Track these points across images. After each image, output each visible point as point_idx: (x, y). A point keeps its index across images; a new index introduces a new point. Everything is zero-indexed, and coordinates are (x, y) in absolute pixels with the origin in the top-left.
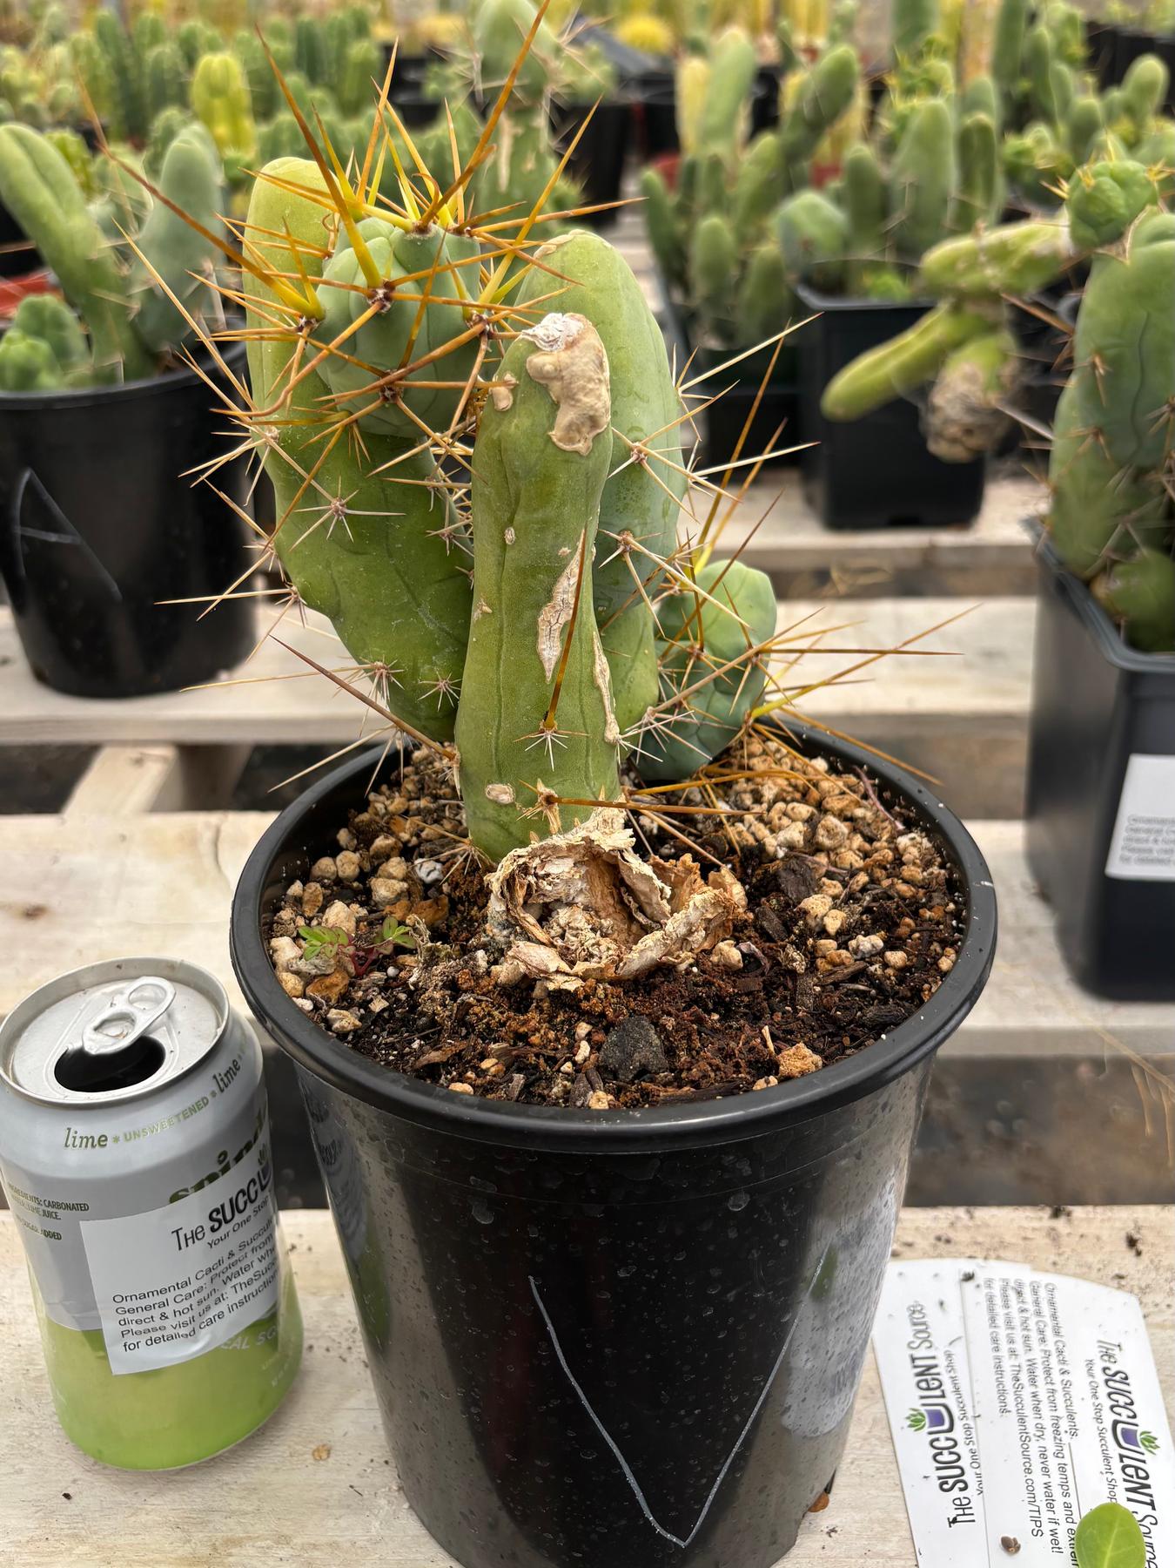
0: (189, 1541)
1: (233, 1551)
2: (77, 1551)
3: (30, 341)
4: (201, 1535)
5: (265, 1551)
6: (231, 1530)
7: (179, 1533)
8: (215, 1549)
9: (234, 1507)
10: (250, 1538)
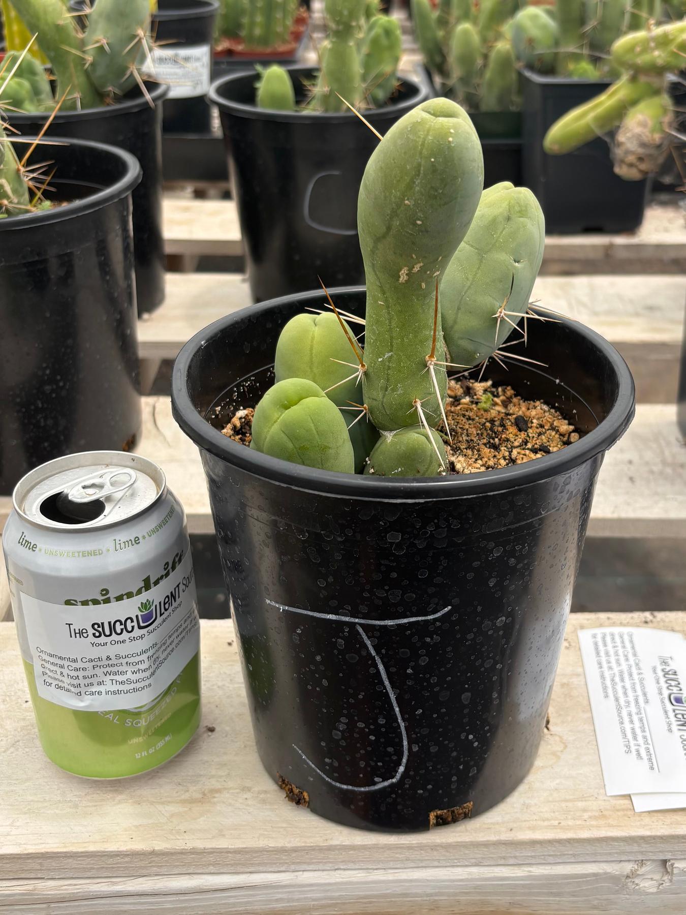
0: (188, 791)
1: (217, 795)
4: (195, 788)
8: (204, 794)
9: (213, 772)
10: (225, 789)
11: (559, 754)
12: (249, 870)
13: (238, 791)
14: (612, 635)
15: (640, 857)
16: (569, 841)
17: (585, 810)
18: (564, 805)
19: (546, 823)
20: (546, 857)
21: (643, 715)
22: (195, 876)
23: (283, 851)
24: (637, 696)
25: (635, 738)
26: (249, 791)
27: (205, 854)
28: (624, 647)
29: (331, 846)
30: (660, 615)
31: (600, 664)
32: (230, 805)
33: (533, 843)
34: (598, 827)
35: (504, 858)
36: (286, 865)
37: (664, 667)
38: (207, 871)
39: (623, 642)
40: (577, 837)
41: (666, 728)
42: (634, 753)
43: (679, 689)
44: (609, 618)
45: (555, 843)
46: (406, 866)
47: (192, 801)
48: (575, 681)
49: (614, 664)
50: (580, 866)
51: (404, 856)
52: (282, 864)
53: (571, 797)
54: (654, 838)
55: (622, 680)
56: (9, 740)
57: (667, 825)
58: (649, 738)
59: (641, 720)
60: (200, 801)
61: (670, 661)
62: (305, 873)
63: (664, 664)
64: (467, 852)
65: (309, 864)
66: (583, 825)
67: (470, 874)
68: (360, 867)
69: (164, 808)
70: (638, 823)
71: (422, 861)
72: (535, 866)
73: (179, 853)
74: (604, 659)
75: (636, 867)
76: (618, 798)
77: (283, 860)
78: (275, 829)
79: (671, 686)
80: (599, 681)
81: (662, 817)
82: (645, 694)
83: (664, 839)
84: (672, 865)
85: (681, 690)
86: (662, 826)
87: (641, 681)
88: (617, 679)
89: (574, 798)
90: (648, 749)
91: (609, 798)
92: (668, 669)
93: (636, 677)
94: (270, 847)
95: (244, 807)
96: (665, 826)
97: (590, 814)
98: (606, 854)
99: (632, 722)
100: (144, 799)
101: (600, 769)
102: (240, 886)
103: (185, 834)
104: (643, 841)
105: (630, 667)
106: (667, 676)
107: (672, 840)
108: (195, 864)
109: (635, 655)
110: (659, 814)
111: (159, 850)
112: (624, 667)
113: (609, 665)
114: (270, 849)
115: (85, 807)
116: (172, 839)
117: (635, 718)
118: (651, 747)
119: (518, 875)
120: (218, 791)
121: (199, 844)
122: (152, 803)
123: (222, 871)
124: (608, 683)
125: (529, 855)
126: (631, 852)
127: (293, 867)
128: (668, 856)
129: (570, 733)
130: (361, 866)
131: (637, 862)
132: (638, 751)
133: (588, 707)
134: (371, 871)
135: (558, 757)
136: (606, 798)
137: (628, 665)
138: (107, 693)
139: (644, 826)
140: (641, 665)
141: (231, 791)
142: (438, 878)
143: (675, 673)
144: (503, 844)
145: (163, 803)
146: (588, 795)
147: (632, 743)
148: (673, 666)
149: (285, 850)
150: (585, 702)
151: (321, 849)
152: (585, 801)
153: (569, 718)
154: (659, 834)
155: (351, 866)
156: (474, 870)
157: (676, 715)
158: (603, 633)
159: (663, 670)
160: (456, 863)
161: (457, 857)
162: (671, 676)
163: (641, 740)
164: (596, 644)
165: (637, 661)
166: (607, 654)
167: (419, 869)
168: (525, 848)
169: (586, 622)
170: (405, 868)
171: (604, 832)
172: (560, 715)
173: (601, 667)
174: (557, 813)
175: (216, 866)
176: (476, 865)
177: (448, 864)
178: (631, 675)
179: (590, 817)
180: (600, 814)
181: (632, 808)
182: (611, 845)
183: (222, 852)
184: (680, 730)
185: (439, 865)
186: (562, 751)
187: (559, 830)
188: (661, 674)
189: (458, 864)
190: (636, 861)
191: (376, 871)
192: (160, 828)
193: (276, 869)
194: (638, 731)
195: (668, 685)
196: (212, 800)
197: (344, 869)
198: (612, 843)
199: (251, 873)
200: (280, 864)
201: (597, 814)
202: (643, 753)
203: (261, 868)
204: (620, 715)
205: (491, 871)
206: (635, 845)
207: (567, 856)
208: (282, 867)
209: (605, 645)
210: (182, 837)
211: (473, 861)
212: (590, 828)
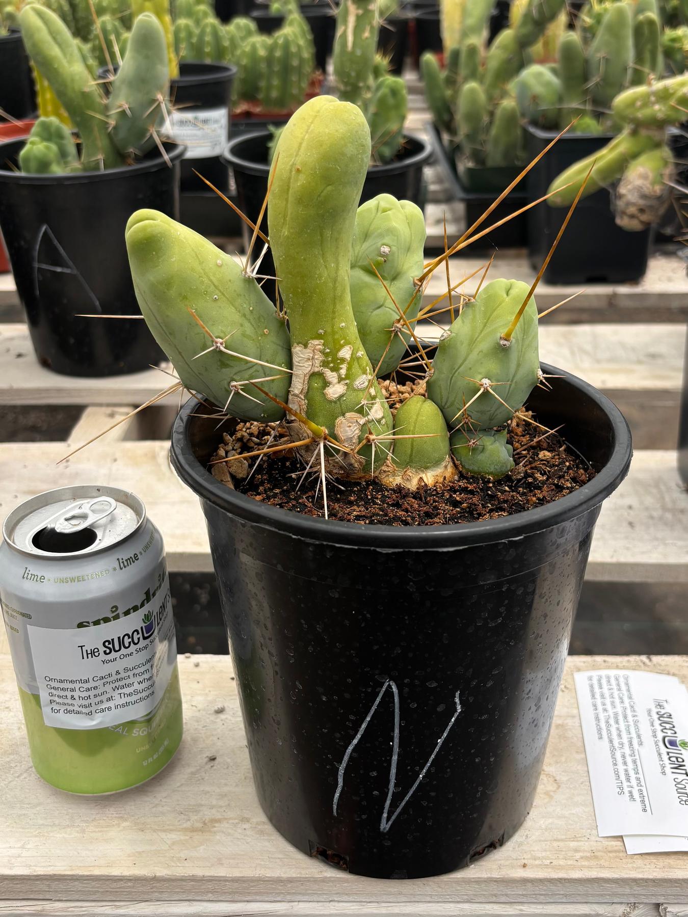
0: (189, 820)
1: (216, 825)
2: (123, 825)
3: (45, 144)
4: (196, 817)
5: (235, 825)
6: (214, 815)
7: (183, 816)
8: (205, 823)
9: (214, 802)
10: (226, 819)
11: (552, 793)
12: (246, 899)
13: (237, 821)
14: (608, 678)
15: (632, 900)
16: (560, 880)
17: (576, 851)
18: (555, 844)
19: (537, 862)
20: (538, 896)
21: (637, 757)
22: (195, 903)
23: (279, 881)
24: (631, 738)
25: (628, 780)
26: (248, 821)
27: (204, 882)
28: (619, 690)
29: (326, 877)
30: (656, 659)
31: (595, 706)
32: (229, 834)
33: (525, 881)
34: (589, 867)
35: (495, 895)
36: (282, 895)
37: (659, 710)
38: (206, 898)
39: (618, 685)
40: (569, 877)
41: (660, 770)
42: (627, 794)
43: (673, 732)
44: (605, 661)
45: (546, 883)
46: (399, 900)
47: (193, 830)
48: (569, 722)
49: (609, 707)
50: (572, 906)
51: (396, 890)
52: (279, 894)
53: (563, 837)
54: (646, 880)
55: (617, 722)
56: (23, 766)
57: (660, 868)
58: (642, 780)
59: (634, 762)
60: (202, 830)
61: (665, 704)
62: (301, 904)
63: (659, 707)
64: (459, 888)
65: (304, 894)
66: (574, 865)
67: (462, 910)
68: (353, 900)
69: (166, 835)
70: (630, 866)
71: (414, 895)
72: (526, 905)
73: (179, 880)
74: (599, 701)
75: (629, 911)
76: (610, 839)
77: (278, 889)
78: (272, 860)
79: (666, 729)
80: (594, 722)
81: (655, 861)
82: (639, 736)
83: (655, 882)
84: (665, 909)
85: (675, 733)
86: (655, 870)
87: (636, 723)
88: (612, 721)
89: (566, 838)
90: (640, 791)
91: (601, 839)
92: (663, 712)
93: (630, 719)
94: (267, 877)
95: (243, 837)
96: (658, 870)
97: (581, 854)
98: (598, 895)
99: (625, 763)
100: (149, 826)
101: (592, 810)
102: (237, 914)
103: (185, 862)
104: (635, 883)
105: (625, 709)
106: (661, 719)
107: (665, 884)
108: (194, 891)
109: (630, 697)
110: (652, 857)
111: (160, 877)
112: (619, 709)
113: (604, 707)
114: (267, 879)
115: (91, 832)
116: (173, 866)
117: (629, 760)
118: (644, 789)
119: (510, 913)
120: (219, 821)
121: (199, 872)
122: (155, 831)
123: (221, 899)
124: (603, 725)
125: (521, 893)
126: (624, 895)
127: (288, 897)
128: (661, 900)
129: (564, 774)
130: (355, 898)
131: (630, 905)
132: (630, 792)
133: (583, 749)
134: (363, 904)
135: (551, 797)
136: (598, 839)
137: (623, 707)
139: (635, 869)
140: (636, 708)
141: (231, 821)
142: (430, 913)
143: (670, 716)
144: (495, 881)
145: (165, 831)
146: (580, 835)
147: (625, 784)
148: (668, 709)
149: (281, 881)
150: (580, 744)
151: (316, 881)
152: (578, 841)
153: (563, 759)
154: (651, 877)
155: (345, 898)
156: (466, 906)
157: (669, 758)
158: (599, 676)
159: (657, 713)
160: (448, 899)
161: (449, 893)
162: (666, 719)
163: (634, 782)
164: (592, 686)
165: (632, 703)
166: (602, 696)
167: (412, 904)
168: (517, 887)
169: (582, 664)
170: (398, 902)
171: (595, 873)
172: (554, 756)
173: (596, 709)
174: (548, 853)
175: (215, 893)
176: (468, 902)
177: (440, 900)
178: (625, 717)
179: (582, 858)
180: (593, 854)
181: (624, 850)
182: (602, 886)
183: (221, 881)
184: (673, 773)
185: (431, 900)
186: (555, 791)
187: (550, 870)
188: (655, 717)
189: (450, 900)
190: (628, 904)
191: (369, 904)
192: (161, 855)
193: (273, 899)
194: (632, 773)
195: (662, 728)
196: (212, 830)
197: (339, 901)
198: (604, 885)
199: (248, 901)
200: (277, 893)
201: (588, 855)
202: (636, 795)
203: (258, 898)
204: (613, 756)
205: (482, 908)
206: (627, 887)
207: (557, 897)
208: (278, 896)
209: (601, 687)
210: (183, 865)
211: (466, 897)
212: (581, 868)
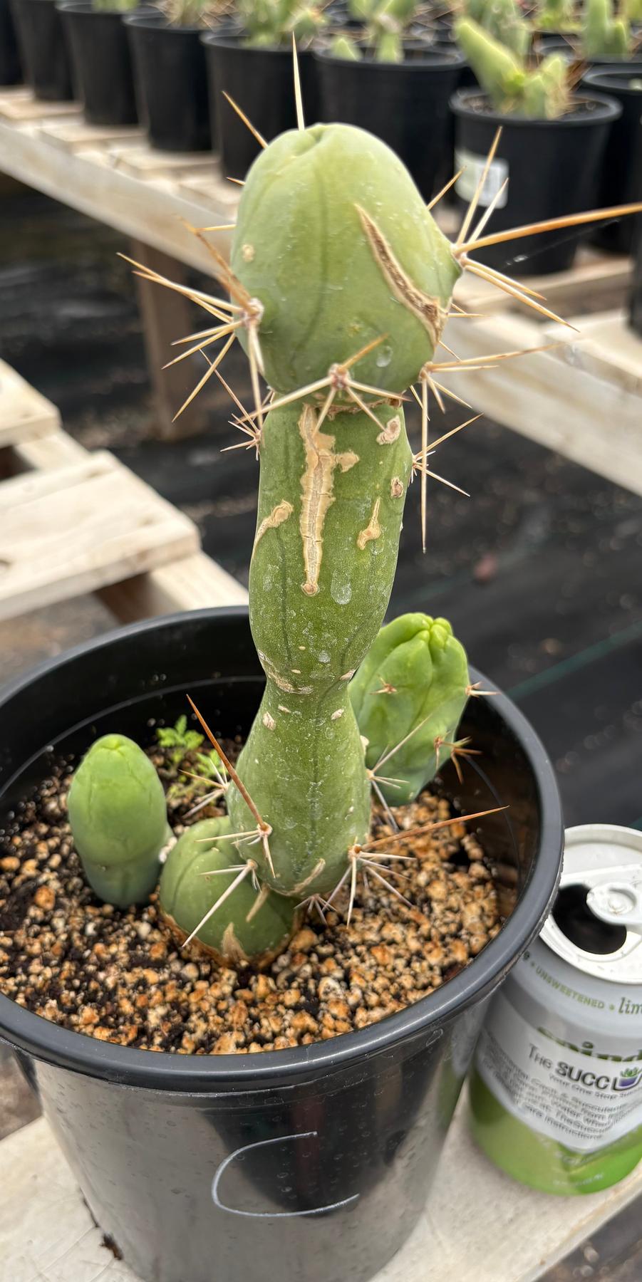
138: (549, 1119)
